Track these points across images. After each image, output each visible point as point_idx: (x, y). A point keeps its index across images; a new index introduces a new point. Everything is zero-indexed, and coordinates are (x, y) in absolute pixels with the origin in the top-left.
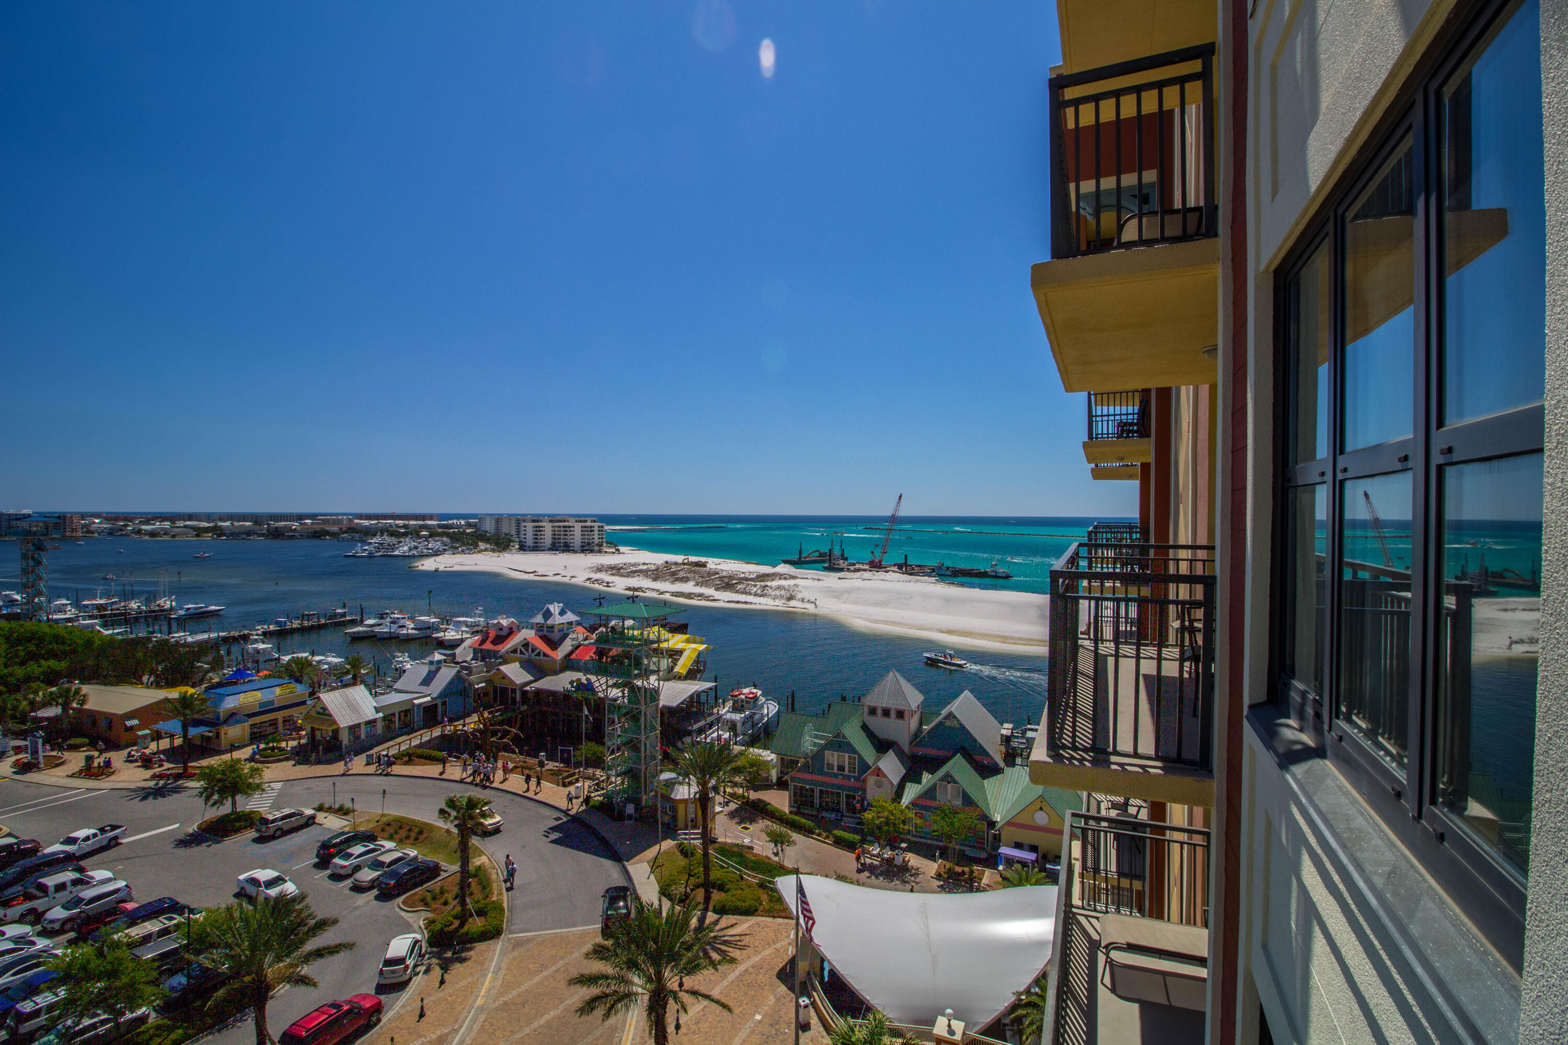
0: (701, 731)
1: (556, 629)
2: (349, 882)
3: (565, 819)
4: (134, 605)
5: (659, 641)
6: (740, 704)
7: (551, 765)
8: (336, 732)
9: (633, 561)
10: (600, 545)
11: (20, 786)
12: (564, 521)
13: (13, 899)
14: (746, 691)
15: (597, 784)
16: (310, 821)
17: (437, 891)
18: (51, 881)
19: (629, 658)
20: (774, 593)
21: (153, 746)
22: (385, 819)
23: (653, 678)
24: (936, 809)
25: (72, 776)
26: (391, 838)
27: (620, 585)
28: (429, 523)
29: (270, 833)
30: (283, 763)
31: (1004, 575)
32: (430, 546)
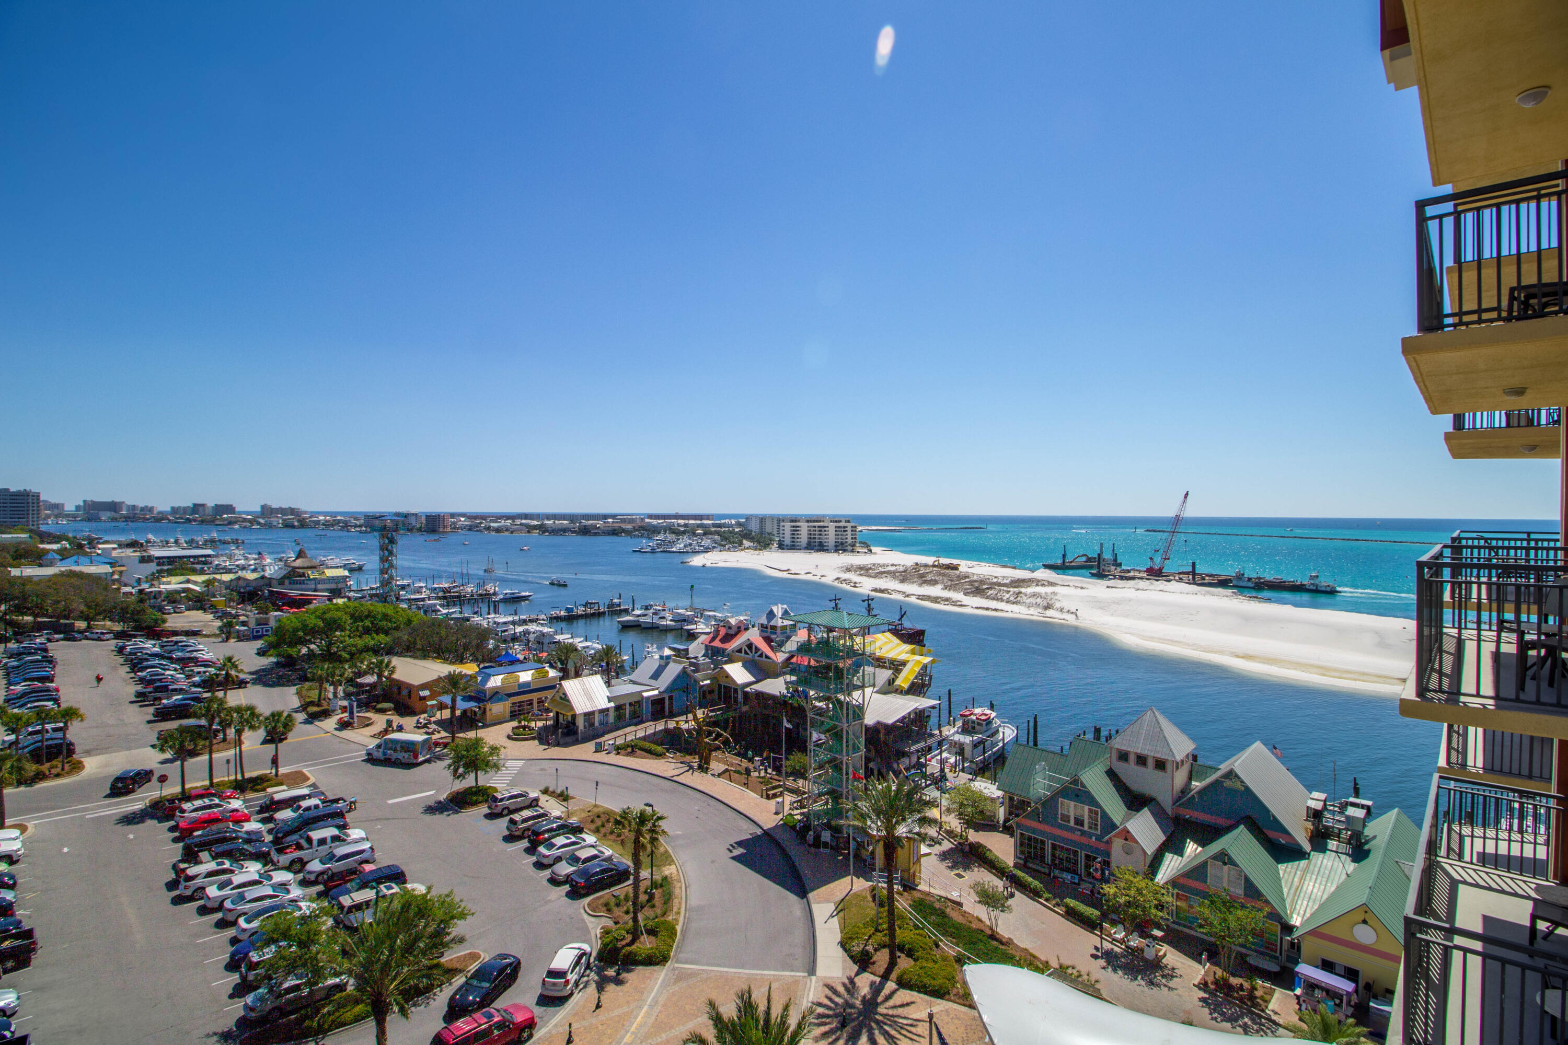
0: (921, 753)
1: (779, 631)
2: (547, 873)
3: (759, 833)
4: (469, 589)
6: (970, 724)
8: (574, 717)
9: (881, 562)
10: (853, 545)
11: (337, 741)
12: (820, 521)
13: (288, 848)
14: (978, 711)
16: (534, 803)
17: (622, 897)
18: (316, 835)
20: (1028, 601)
21: (438, 716)
22: (596, 810)
24: (1208, 894)
26: (595, 832)
27: (866, 586)
28: (705, 522)
29: (498, 810)
30: (531, 742)
31: (1328, 589)
32: (703, 544)
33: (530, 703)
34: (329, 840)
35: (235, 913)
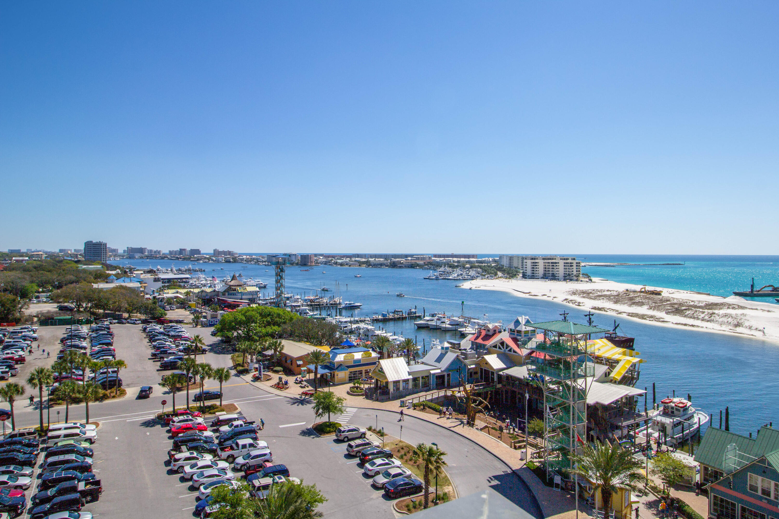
0: (631, 427)
1: (523, 334)
2: (371, 481)
3: (509, 472)
4: (325, 300)
6: (670, 409)
8: (387, 383)
9: (599, 288)
10: (578, 276)
11: (252, 387)
12: (553, 259)
14: (676, 400)
16: (362, 435)
17: (417, 503)
18: (241, 442)
20: (721, 320)
22: (401, 444)
25: (272, 386)
26: (400, 458)
27: (588, 305)
28: (471, 259)
29: (341, 438)
30: (361, 397)
32: (470, 274)
33: (361, 372)
34: (248, 446)
35: (199, 483)
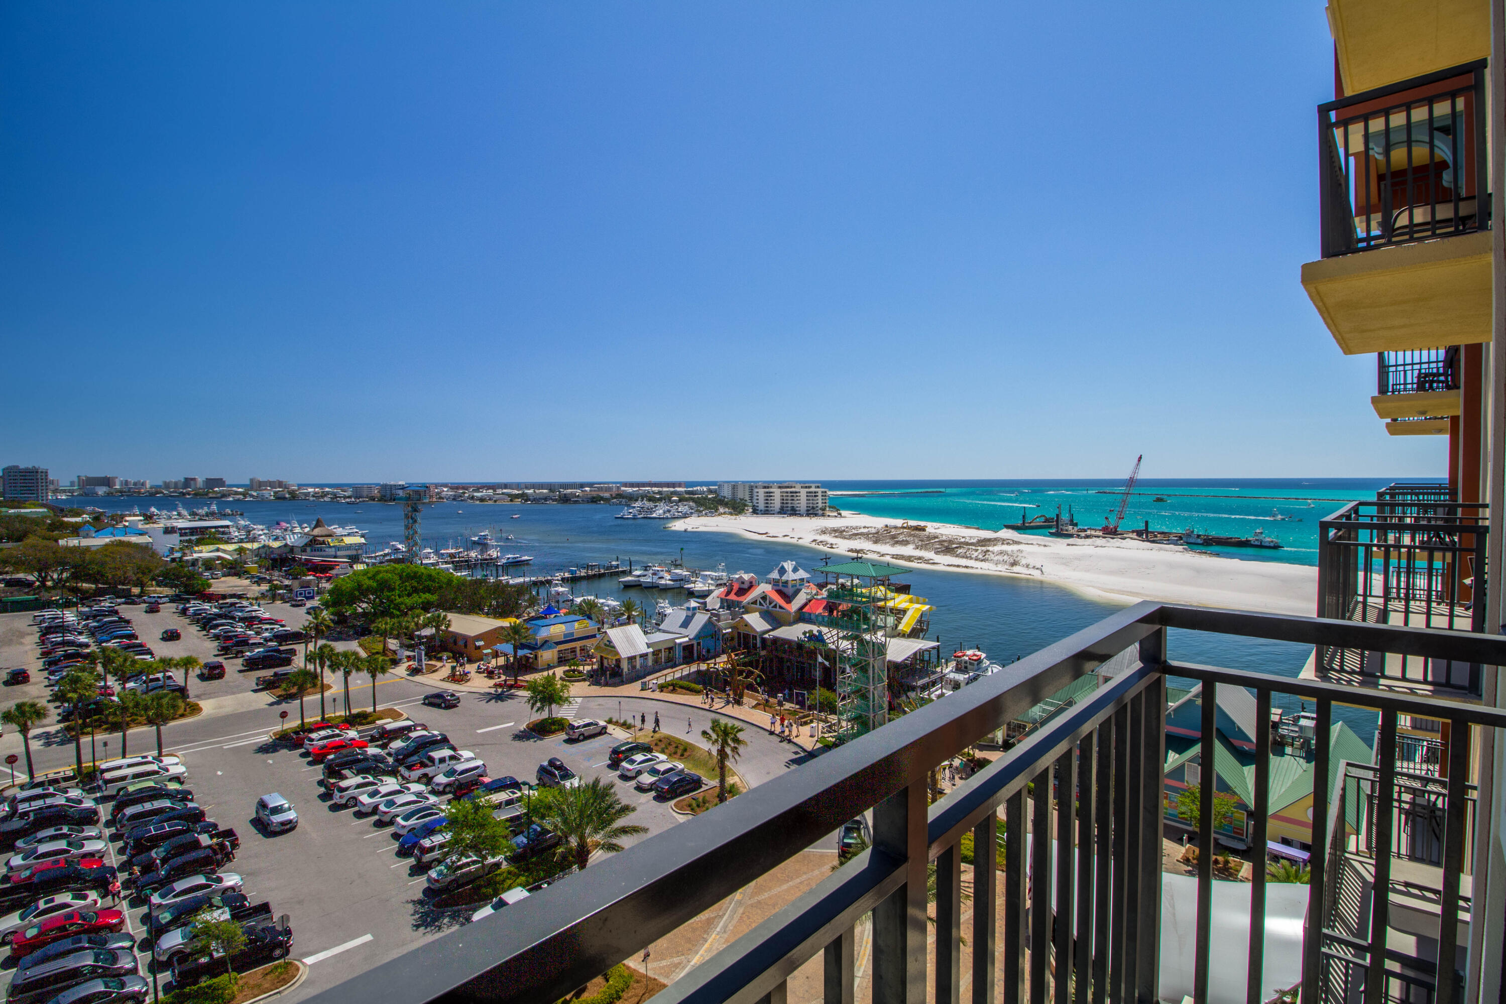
0: (924, 688)
1: (790, 585)
2: (633, 783)
3: (802, 754)
4: (473, 554)
5: (885, 599)
6: (963, 665)
7: (788, 705)
8: (618, 661)
9: (854, 525)
10: (823, 509)
11: (412, 684)
12: (791, 487)
13: (413, 765)
14: (970, 652)
15: (830, 727)
16: (603, 731)
17: (700, 800)
18: (437, 755)
19: (858, 614)
20: (996, 558)
21: (493, 663)
23: (880, 634)
24: (1185, 790)
25: (443, 680)
26: (663, 752)
27: (843, 547)
28: (678, 489)
29: (575, 736)
30: (582, 683)
31: (1272, 544)
32: (680, 509)
33: (573, 650)
34: (447, 758)
35: (391, 815)
